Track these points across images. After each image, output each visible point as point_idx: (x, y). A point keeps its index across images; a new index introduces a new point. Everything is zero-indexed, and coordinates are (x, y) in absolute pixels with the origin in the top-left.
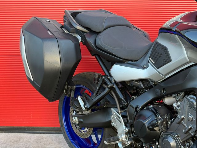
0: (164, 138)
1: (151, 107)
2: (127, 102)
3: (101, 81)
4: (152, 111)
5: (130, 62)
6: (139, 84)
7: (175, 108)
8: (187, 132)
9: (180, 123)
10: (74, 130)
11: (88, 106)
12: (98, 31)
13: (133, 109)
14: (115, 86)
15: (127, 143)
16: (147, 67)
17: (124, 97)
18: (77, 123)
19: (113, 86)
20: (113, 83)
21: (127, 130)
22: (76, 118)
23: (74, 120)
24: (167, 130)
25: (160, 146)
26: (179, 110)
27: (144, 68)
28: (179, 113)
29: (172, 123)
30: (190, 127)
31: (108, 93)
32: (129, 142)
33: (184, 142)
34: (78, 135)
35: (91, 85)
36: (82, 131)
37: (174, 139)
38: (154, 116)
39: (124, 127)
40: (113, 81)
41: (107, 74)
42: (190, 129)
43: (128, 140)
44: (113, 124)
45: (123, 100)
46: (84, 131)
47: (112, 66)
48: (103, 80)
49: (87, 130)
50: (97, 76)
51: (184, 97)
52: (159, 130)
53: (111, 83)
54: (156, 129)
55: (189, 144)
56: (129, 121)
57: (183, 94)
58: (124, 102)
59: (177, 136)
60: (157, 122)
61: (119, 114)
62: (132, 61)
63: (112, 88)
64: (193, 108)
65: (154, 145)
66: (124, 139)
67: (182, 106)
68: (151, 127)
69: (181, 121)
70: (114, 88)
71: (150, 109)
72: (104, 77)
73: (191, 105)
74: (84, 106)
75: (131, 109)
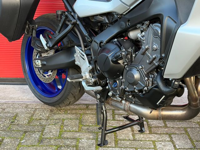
0: (128, 71)
1: (115, 41)
2: (91, 38)
3: (64, 18)
4: (116, 44)
6: (104, 18)
7: (139, 39)
8: (151, 63)
9: (144, 54)
10: (38, 75)
11: (50, 44)
13: (97, 45)
14: (78, 22)
15: (90, 81)
17: (88, 33)
18: (40, 66)
19: (77, 22)
20: (77, 19)
21: (91, 67)
22: (39, 61)
23: (37, 63)
24: (131, 63)
25: (124, 80)
26: (144, 40)
27: (108, 1)
28: (144, 43)
29: (136, 55)
30: (154, 56)
31: (72, 29)
32: (92, 80)
33: (148, 73)
34: (42, 80)
35: (54, 26)
36: (46, 75)
37: (138, 70)
38: (118, 49)
39: (88, 65)
40: (76, 17)
41: (70, 10)
42: (154, 59)
43: (92, 77)
44: (77, 63)
45: (86, 36)
46: (47, 76)
47: (75, 1)
48: (66, 16)
49: (51, 73)
50: (59, 13)
51: (148, 27)
52: (123, 63)
53: (74, 19)
54: (120, 62)
55: (153, 76)
56: (93, 58)
57: (147, 23)
58: (88, 38)
59: (141, 67)
60: (121, 54)
61: (83, 52)
63: (75, 25)
64: (157, 37)
65: (118, 80)
66: (88, 77)
67: (146, 36)
68: (115, 60)
69: (145, 51)
70: (78, 25)
71: (115, 43)
72: (66, 13)
73: (155, 34)
74: (46, 45)
75: (95, 45)
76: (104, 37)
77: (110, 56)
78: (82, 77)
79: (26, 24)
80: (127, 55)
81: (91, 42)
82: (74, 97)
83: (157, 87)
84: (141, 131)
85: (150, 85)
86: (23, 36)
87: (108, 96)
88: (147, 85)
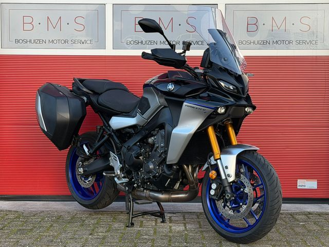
0: (146, 164)
1: (138, 144)
2: (122, 144)
3: (102, 131)
4: (138, 146)
5: (124, 114)
6: (131, 130)
8: (160, 156)
9: (156, 151)
11: (91, 151)
12: (100, 92)
14: (112, 134)
16: (136, 115)
17: (119, 141)
18: (82, 173)
21: (121, 166)
22: (82, 169)
23: (80, 170)
24: (148, 158)
25: (143, 171)
27: (134, 117)
28: (156, 143)
30: (162, 151)
31: (108, 140)
32: (122, 175)
33: (159, 164)
34: (83, 186)
35: (94, 139)
36: (86, 181)
37: (152, 162)
38: (139, 149)
39: (119, 164)
40: (111, 130)
41: (107, 125)
42: (162, 153)
43: (122, 173)
44: (111, 164)
45: (118, 143)
46: (88, 181)
47: (111, 118)
48: (104, 129)
49: (91, 179)
50: (99, 127)
51: (158, 132)
52: (143, 158)
53: (109, 131)
54: (141, 158)
56: (123, 158)
57: (157, 129)
58: (119, 145)
59: (154, 160)
61: (116, 155)
62: (125, 113)
63: (110, 135)
65: (139, 172)
66: (119, 173)
67: (157, 139)
68: (136, 156)
69: (157, 149)
70: (112, 135)
72: (104, 127)
73: (162, 136)
74: (88, 151)
75: (124, 149)
76: (131, 143)
77: (133, 153)
78: (114, 173)
79: (72, 137)
80: (146, 153)
81: (121, 148)
82: (110, 197)
83: (164, 172)
84: (163, 222)
85: (160, 172)
86: (69, 148)
87: (134, 187)
88: (158, 171)
